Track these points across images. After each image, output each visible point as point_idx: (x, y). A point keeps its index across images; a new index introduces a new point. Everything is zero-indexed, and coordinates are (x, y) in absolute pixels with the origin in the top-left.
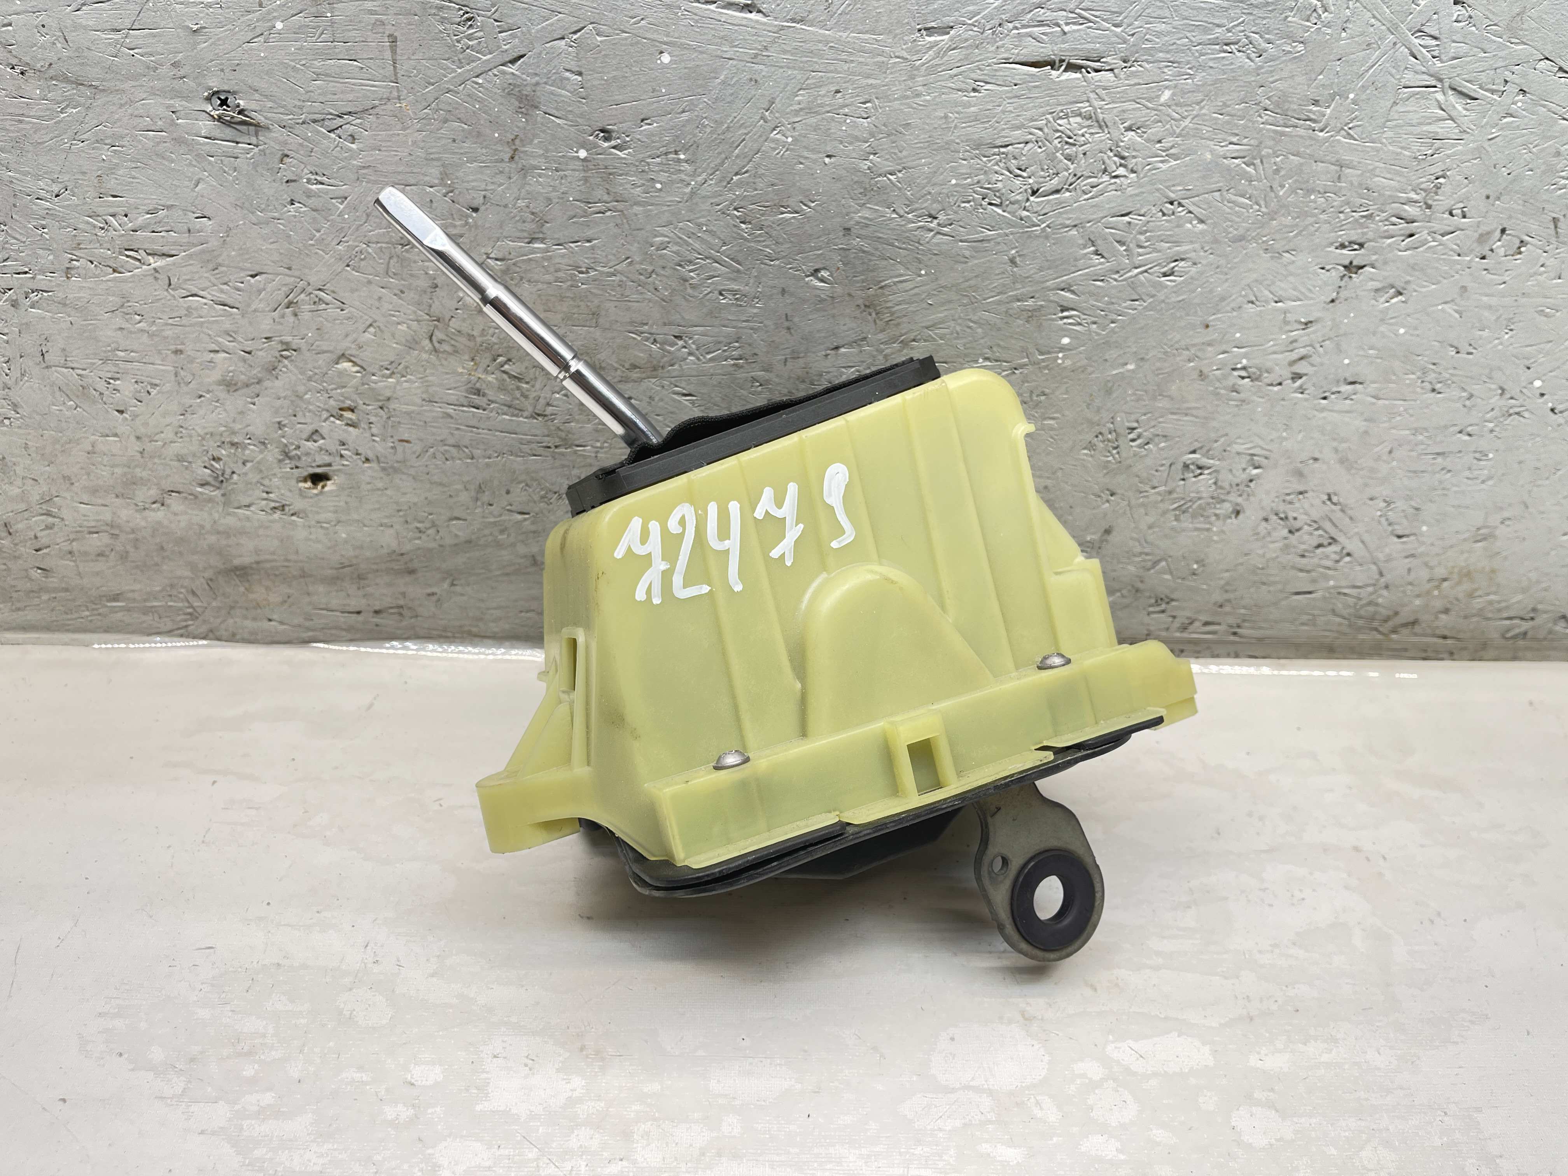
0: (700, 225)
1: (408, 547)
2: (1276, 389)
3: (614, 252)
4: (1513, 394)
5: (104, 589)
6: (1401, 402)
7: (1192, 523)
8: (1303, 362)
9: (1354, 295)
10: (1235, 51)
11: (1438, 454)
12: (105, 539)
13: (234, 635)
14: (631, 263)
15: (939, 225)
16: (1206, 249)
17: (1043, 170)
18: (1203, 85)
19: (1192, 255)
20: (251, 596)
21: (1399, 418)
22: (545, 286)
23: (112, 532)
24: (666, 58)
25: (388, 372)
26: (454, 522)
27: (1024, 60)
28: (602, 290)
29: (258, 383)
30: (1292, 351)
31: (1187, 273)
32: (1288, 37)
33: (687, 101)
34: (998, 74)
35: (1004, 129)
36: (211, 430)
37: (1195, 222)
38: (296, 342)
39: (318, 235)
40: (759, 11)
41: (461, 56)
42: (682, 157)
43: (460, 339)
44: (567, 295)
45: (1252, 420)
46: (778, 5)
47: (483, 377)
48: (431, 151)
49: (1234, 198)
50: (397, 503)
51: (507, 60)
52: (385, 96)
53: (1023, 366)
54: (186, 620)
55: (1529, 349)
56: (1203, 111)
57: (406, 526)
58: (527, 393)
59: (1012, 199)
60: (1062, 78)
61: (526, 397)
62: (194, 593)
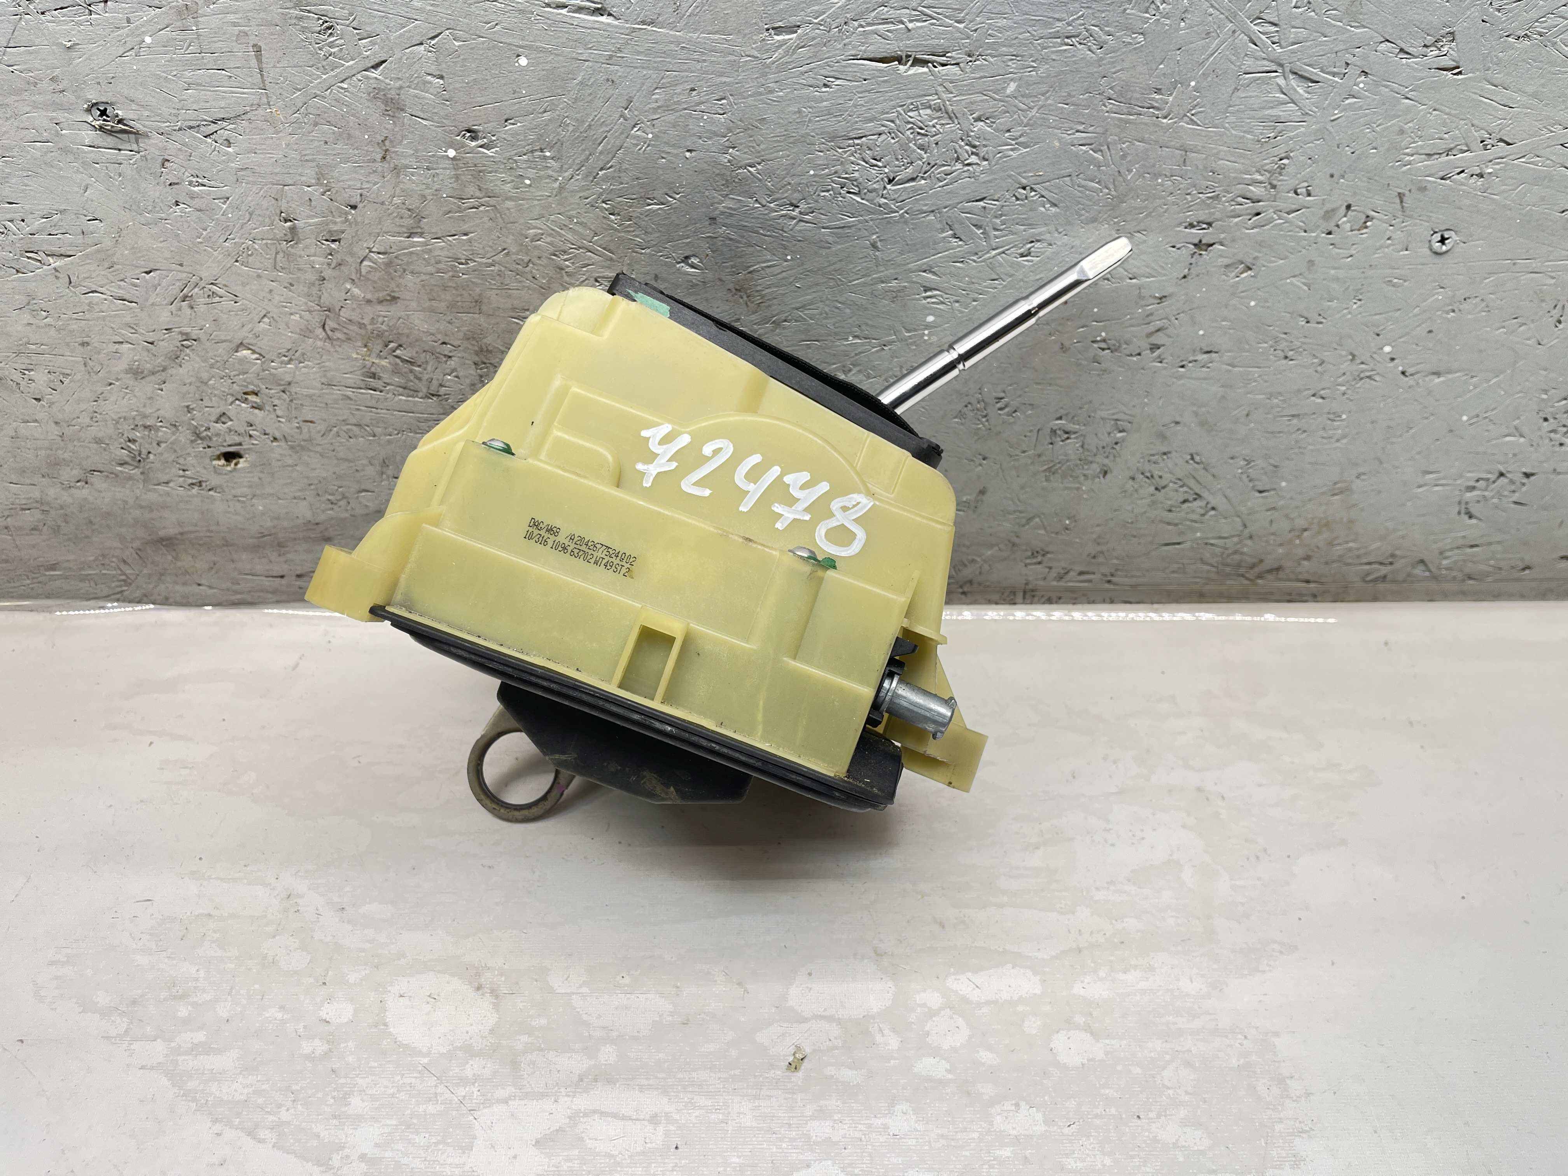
0: (570, 218)
1: (321, 518)
2: (1135, 359)
3: (490, 244)
4: (1363, 359)
5: (41, 559)
6: (1256, 369)
7: (1062, 483)
8: (1159, 333)
9: (1204, 271)
10: (1076, 44)
11: (1293, 416)
12: (37, 515)
13: (167, 598)
14: (508, 254)
15: (801, 213)
16: (1060, 230)
17: (897, 160)
18: (1048, 77)
19: (1047, 236)
20: (179, 564)
21: (1254, 384)
22: (428, 277)
23: (42, 508)
24: (523, 61)
25: (286, 359)
26: (363, 494)
27: (872, 56)
28: (482, 279)
29: (163, 371)
30: (1148, 323)
31: (1043, 253)
32: (1127, 29)
33: (547, 101)
34: (846, 70)
35: (857, 122)
36: (124, 414)
37: (1048, 206)
38: (195, 333)
39: (204, 233)
40: (610, 15)
41: (324, 63)
42: (548, 154)
43: (351, 327)
44: (450, 284)
45: (1114, 388)
46: (628, 9)
47: (377, 361)
48: (304, 153)
49: (1083, 183)
50: (308, 478)
51: (370, 65)
52: (255, 102)
53: (891, 343)
54: (121, 586)
55: (1377, 317)
56: (1049, 102)
57: (318, 498)
58: (420, 375)
59: (870, 188)
60: (910, 73)
61: (420, 379)
62: (124, 562)
